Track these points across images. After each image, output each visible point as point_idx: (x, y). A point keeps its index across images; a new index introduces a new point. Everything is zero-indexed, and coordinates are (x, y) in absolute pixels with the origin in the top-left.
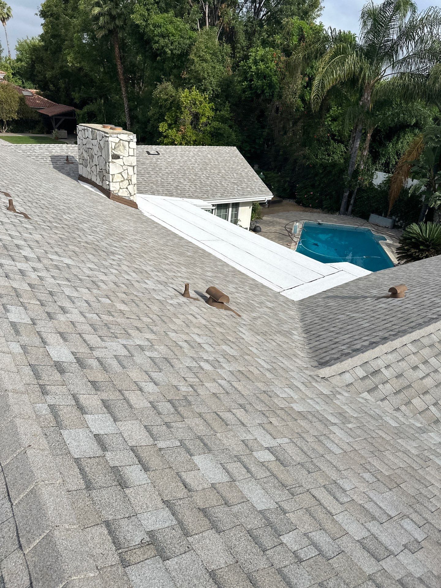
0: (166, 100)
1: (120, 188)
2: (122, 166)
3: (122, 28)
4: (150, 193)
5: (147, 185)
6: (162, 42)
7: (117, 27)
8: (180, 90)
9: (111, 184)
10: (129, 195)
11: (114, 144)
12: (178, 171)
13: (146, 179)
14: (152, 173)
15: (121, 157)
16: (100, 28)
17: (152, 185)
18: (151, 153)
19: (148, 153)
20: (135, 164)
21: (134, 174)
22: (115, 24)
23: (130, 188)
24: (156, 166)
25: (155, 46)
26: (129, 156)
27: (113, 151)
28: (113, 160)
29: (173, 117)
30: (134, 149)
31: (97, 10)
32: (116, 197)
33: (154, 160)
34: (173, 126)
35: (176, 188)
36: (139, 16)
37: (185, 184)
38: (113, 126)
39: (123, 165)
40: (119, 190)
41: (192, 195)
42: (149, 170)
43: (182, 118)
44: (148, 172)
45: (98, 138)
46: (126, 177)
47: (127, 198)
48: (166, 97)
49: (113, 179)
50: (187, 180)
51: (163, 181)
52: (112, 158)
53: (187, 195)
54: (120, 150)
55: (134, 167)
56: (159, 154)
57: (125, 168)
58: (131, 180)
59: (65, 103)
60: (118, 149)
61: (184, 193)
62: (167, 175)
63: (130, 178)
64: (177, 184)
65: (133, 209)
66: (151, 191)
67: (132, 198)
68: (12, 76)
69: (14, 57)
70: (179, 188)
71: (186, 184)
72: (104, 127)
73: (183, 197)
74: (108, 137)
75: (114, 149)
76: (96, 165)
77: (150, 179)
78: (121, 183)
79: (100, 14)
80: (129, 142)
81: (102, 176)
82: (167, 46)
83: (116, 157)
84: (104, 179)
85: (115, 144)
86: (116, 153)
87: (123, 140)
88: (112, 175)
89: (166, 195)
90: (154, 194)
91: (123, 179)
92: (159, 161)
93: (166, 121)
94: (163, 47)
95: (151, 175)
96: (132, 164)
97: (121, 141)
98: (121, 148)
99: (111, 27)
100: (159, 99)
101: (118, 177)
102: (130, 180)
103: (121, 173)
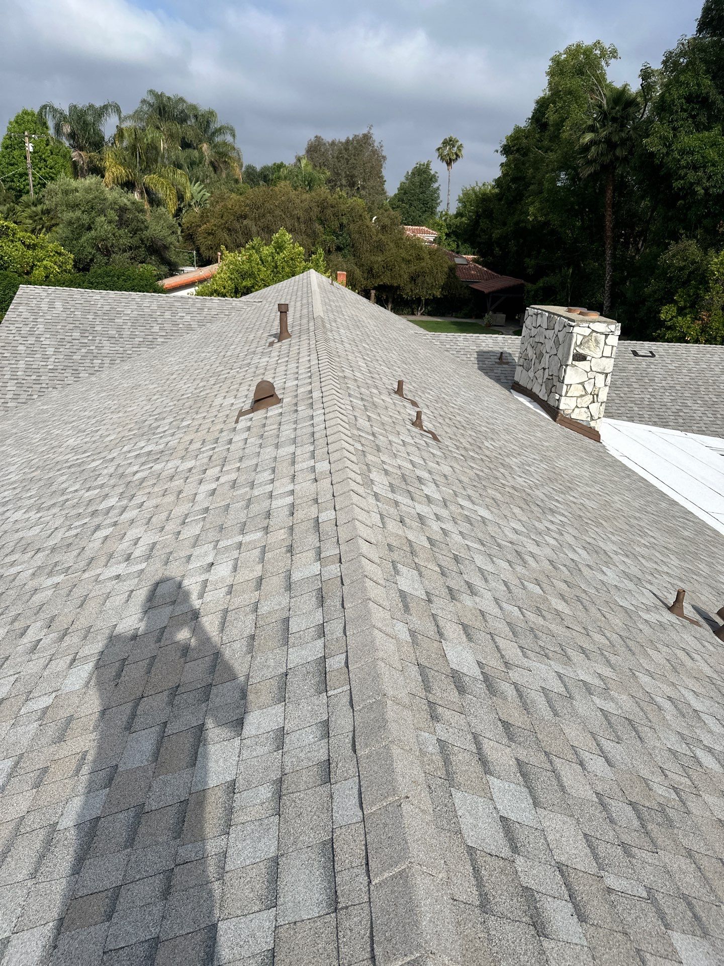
0: (681, 269)
1: (577, 407)
2: (587, 372)
3: (625, 160)
4: (625, 418)
5: (623, 405)
6: (691, 176)
7: (617, 158)
8: (712, 252)
9: (563, 399)
10: (589, 419)
11: (580, 338)
12: (684, 386)
13: (622, 395)
14: (635, 386)
15: (588, 358)
16: (589, 163)
17: (633, 405)
18: (640, 353)
19: (635, 353)
20: (609, 369)
21: (606, 385)
22: (614, 154)
23: (594, 408)
24: (644, 375)
25: (677, 184)
26: (603, 356)
27: (577, 348)
28: (574, 362)
29: (689, 296)
30: (613, 346)
31: (588, 137)
32: (566, 420)
33: (644, 365)
34: (687, 311)
35: (677, 413)
36: (656, 140)
37: (694, 408)
38: (585, 310)
39: (588, 370)
40: (573, 410)
41: (704, 429)
42: (631, 380)
43: (707, 297)
44: (630, 383)
45: (557, 328)
46: (589, 390)
47: (585, 423)
48: (682, 264)
49: (567, 392)
50: (699, 402)
51: (653, 400)
52: (574, 360)
53: (694, 428)
54: (589, 347)
55: (607, 374)
56: (653, 356)
57: (591, 375)
58: (597, 395)
59: (513, 274)
60: (586, 345)
61: (689, 424)
62: (663, 391)
63: (596, 392)
64: (678, 407)
65: (592, 441)
66: (628, 415)
67: (592, 424)
68: (445, 237)
69: (453, 211)
70: (681, 414)
71: (697, 409)
72: (569, 311)
73: (686, 431)
74: (573, 327)
75: (578, 346)
76: (544, 369)
77: (628, 395)
78: (579, 399)
79: (593, 142)
80: (607, 336)
81: (550, 386)
82: (699, 182)
83: (580, 358)
84: (553, 390)
85: (582, 337)
86: (581, 351)
87: (598, 332)
88: (567, 385)
89: (655, 424)
90: (633, 421)
91: (583, 393)
92: (652, 366)
93: (676, 302)
94: (692, 184)
95: (633, 389)
96: (604, 370)
97: (594, 334)
98: (592, 344)
99: (607, 159)
100: (669, 267)
101: (577, 390)
102: (595, 395)
103: (582, 384)
